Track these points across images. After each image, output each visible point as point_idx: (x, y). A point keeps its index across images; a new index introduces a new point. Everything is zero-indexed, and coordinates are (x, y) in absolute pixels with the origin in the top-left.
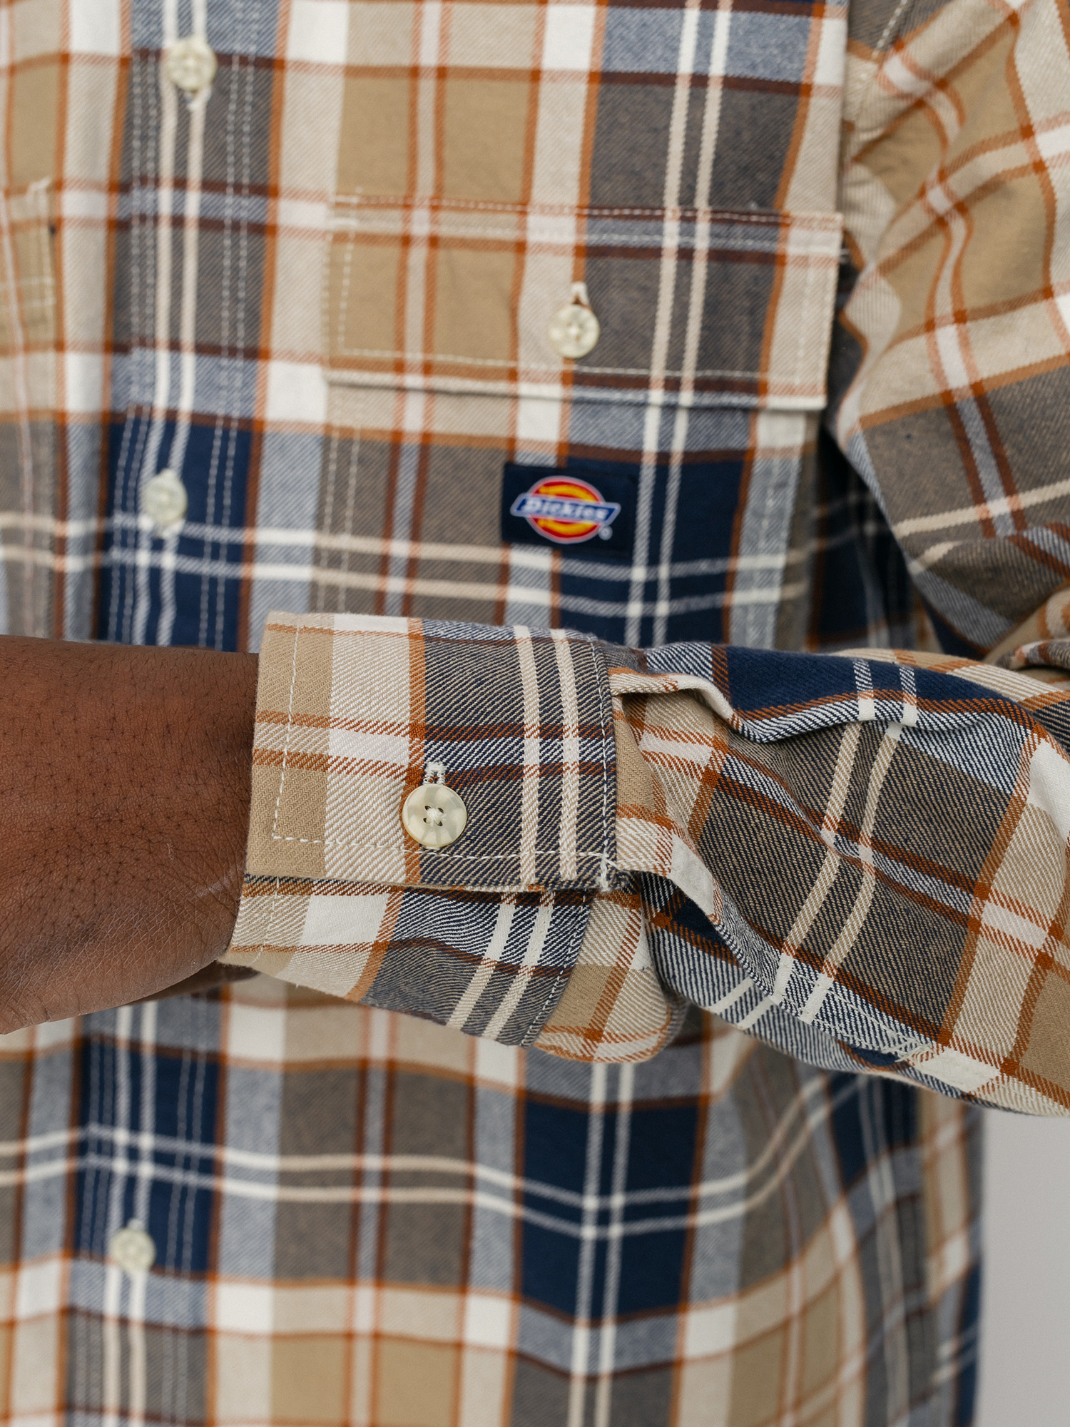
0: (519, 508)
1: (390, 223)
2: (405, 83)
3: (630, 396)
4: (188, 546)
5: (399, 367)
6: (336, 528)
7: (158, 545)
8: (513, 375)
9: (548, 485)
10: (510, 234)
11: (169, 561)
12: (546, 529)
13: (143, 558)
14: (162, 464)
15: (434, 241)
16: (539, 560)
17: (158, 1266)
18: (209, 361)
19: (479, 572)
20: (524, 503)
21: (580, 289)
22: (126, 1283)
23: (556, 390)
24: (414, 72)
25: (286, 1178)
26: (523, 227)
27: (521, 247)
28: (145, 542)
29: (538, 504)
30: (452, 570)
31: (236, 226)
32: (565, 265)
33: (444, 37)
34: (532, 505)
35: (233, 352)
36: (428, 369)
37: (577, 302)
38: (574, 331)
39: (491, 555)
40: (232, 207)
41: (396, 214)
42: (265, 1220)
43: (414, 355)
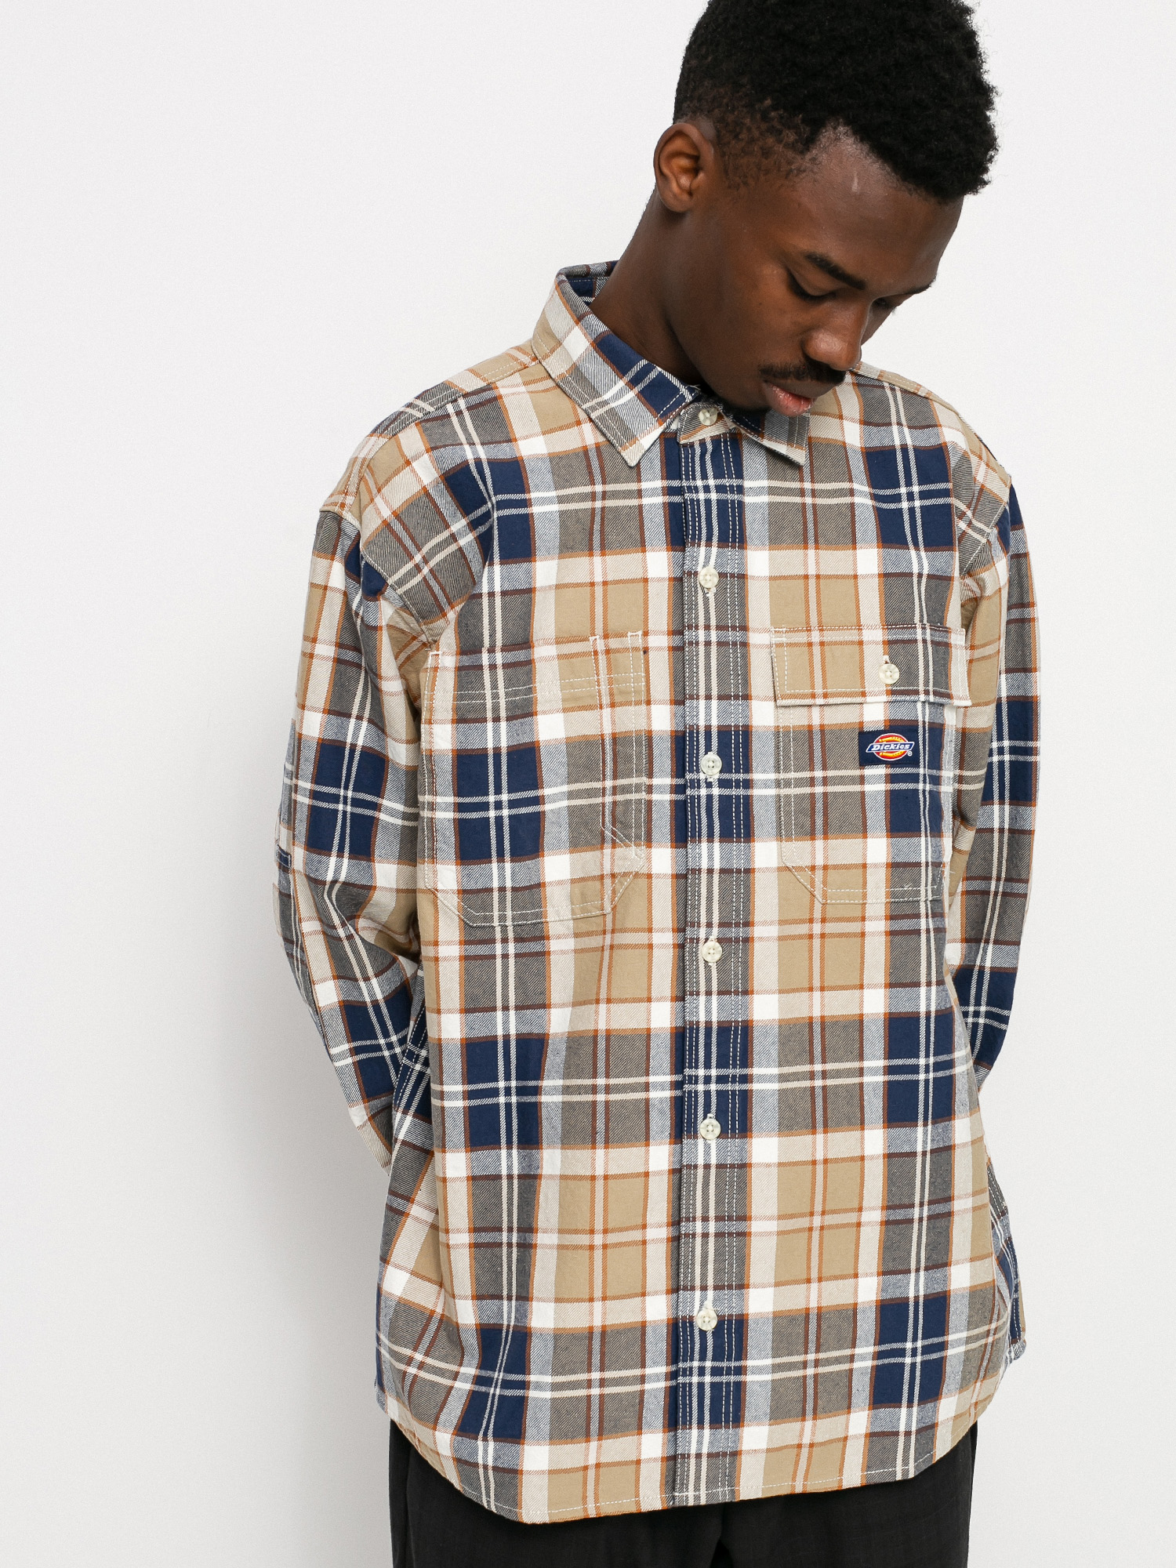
0: (870, 750)
1: (802, 638)
2: (802, 581)
3: (913, 698)
4: (723, 784)
5: (813, 696)
6: (787, 770)
7: (709, 785)
8: (864, 694)
9: (881, 738)
10: (856, 638)
11: (716, 791)
12: (883, 757)
13: (703, 792)
14: (708, 749)
15: (822, 644)
16: (881, 771)
17: (723, 1134)
18: (725, 702)
19: (852, 780)
20: (872, 747)
21: (887, 658)
22: (707, 1147)
23: (885, 698)
24: (806, 577)
25: (783, 1078)
26: (860, 635)
27: (861, 643)
28: (703, 784)
29: (879, 746)
30: (842, 781)
31: (735, 644)
32: (880, 648)
33: (817, 563)
34: (875, 747)
35: (736, 697)
36: (825, 696)
37: (887, 663)
38: (889, 673)
39: (857, 772)
40: (731, 636)
41: (805, 634)
42: (774, 1101)
43: (819, 690)
